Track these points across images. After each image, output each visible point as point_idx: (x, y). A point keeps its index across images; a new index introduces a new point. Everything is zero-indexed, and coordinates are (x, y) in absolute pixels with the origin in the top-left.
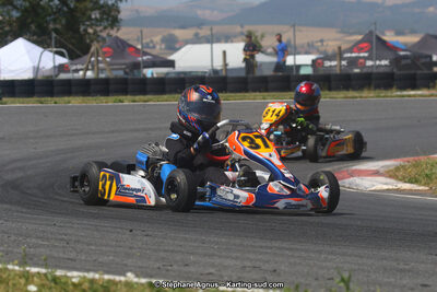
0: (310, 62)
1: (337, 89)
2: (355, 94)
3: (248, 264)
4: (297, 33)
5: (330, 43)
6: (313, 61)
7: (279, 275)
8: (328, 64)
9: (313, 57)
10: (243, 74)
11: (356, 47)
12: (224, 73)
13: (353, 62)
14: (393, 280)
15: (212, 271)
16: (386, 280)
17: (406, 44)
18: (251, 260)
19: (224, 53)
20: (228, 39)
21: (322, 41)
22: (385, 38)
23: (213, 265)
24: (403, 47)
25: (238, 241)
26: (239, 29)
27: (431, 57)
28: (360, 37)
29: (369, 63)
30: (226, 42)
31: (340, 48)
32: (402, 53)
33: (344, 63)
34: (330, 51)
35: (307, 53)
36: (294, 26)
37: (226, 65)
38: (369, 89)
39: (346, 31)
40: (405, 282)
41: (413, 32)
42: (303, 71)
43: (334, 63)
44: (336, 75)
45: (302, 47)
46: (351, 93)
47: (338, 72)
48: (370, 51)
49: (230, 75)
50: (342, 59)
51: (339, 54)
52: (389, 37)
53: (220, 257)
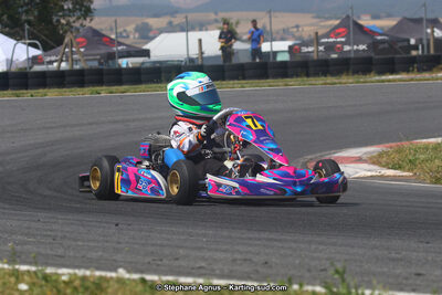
0: (287, 49)
1: (316, 74)
2: (334, 80)
3: (238, 256)
4: (273, 19)
5: (305, 29)
6: (290, 47)
7: (271, 267)
8: (305, 49)
9: (290, 43)
10: (221, 62)
11: (333, 32)
12: (200, 62)
13: (330, 47)
14: (385, 270)
15: (203, 264)
16: (379, 270)
17: (382, 28)
18: (241, 253)
19: (200, 41)
20: (202, 26)
21: (297, 27)
22: (361, 22)
23: (204, 259)
24: (380, 31)
25: (225, 233)
26: (212, 16)
27: (409, 41)
28: (337, 22)
29: (347, 48)
30: (201, 30)
31: (317, 33)
32: (379, 38)
33: (321, 48)
34: (306, 38)
35: (283, 39)
36: (270, 12)
37: (202, 53)
38: (348, 75)
39: (320, 16)
40: (398, 271)
41: (389, 16)
42: (280, 58)
43: (310, 49)
44: (314, 61)
45: (277, 33)
46: (330, 79)
47: (315, 57)
48: (347, 36)
49: (206, 63)
50: (319, 44)
51: (317, 40)
52: (366, 22)
53: (210, 250)
